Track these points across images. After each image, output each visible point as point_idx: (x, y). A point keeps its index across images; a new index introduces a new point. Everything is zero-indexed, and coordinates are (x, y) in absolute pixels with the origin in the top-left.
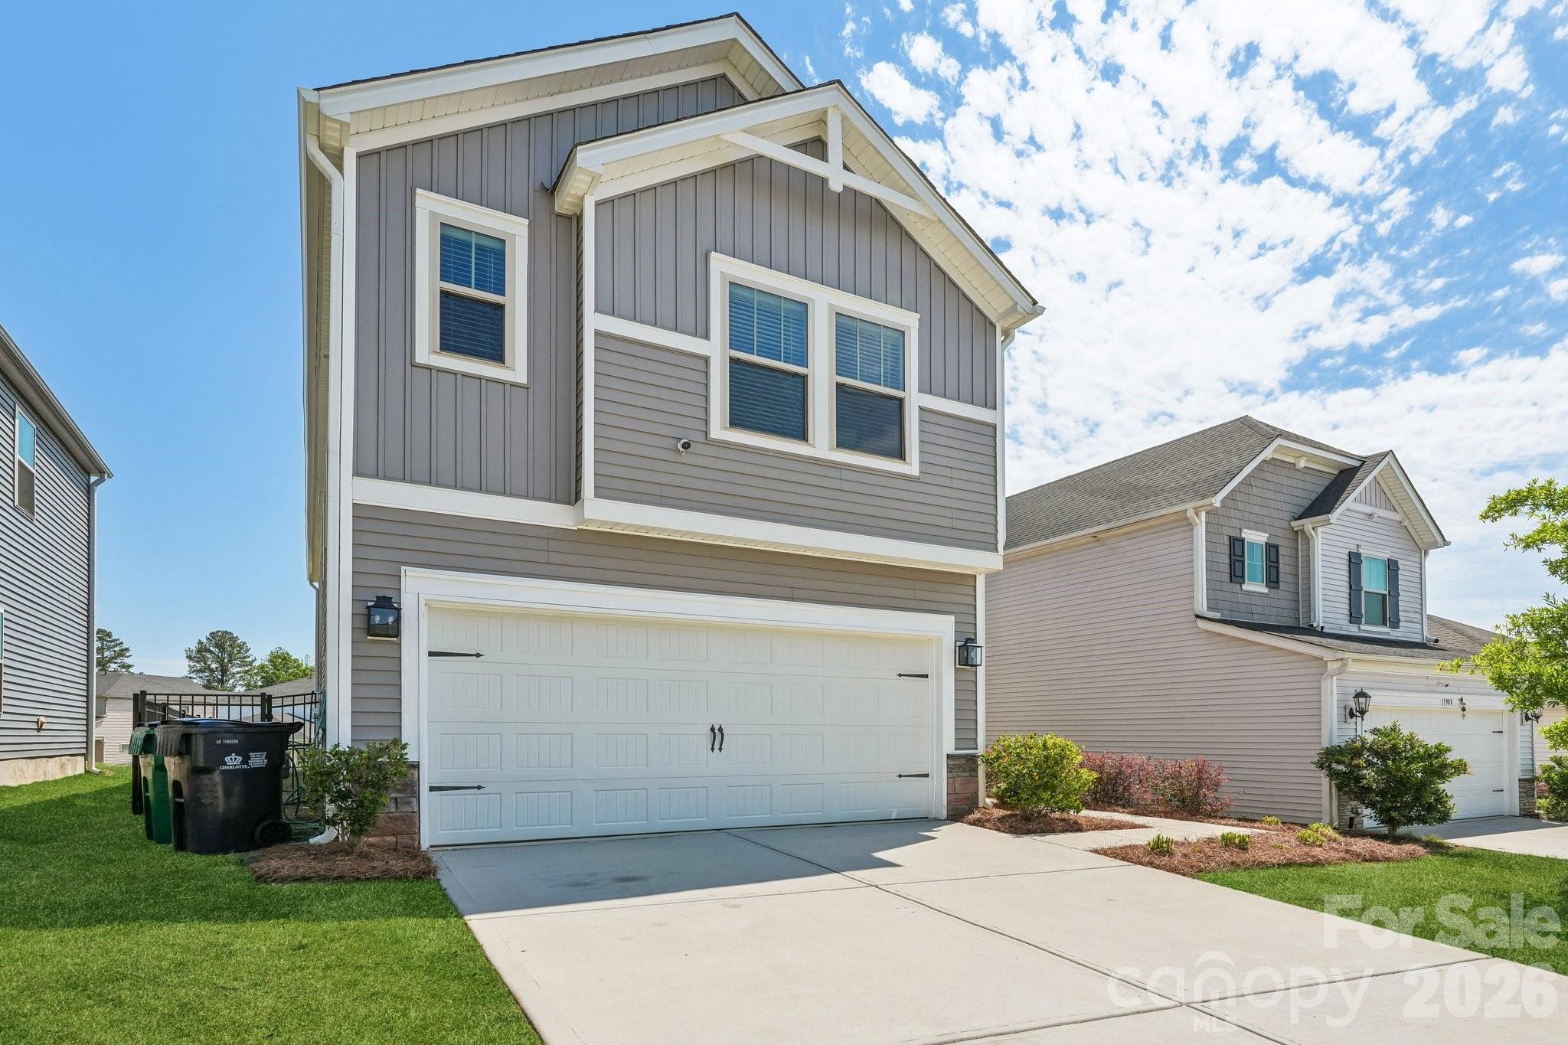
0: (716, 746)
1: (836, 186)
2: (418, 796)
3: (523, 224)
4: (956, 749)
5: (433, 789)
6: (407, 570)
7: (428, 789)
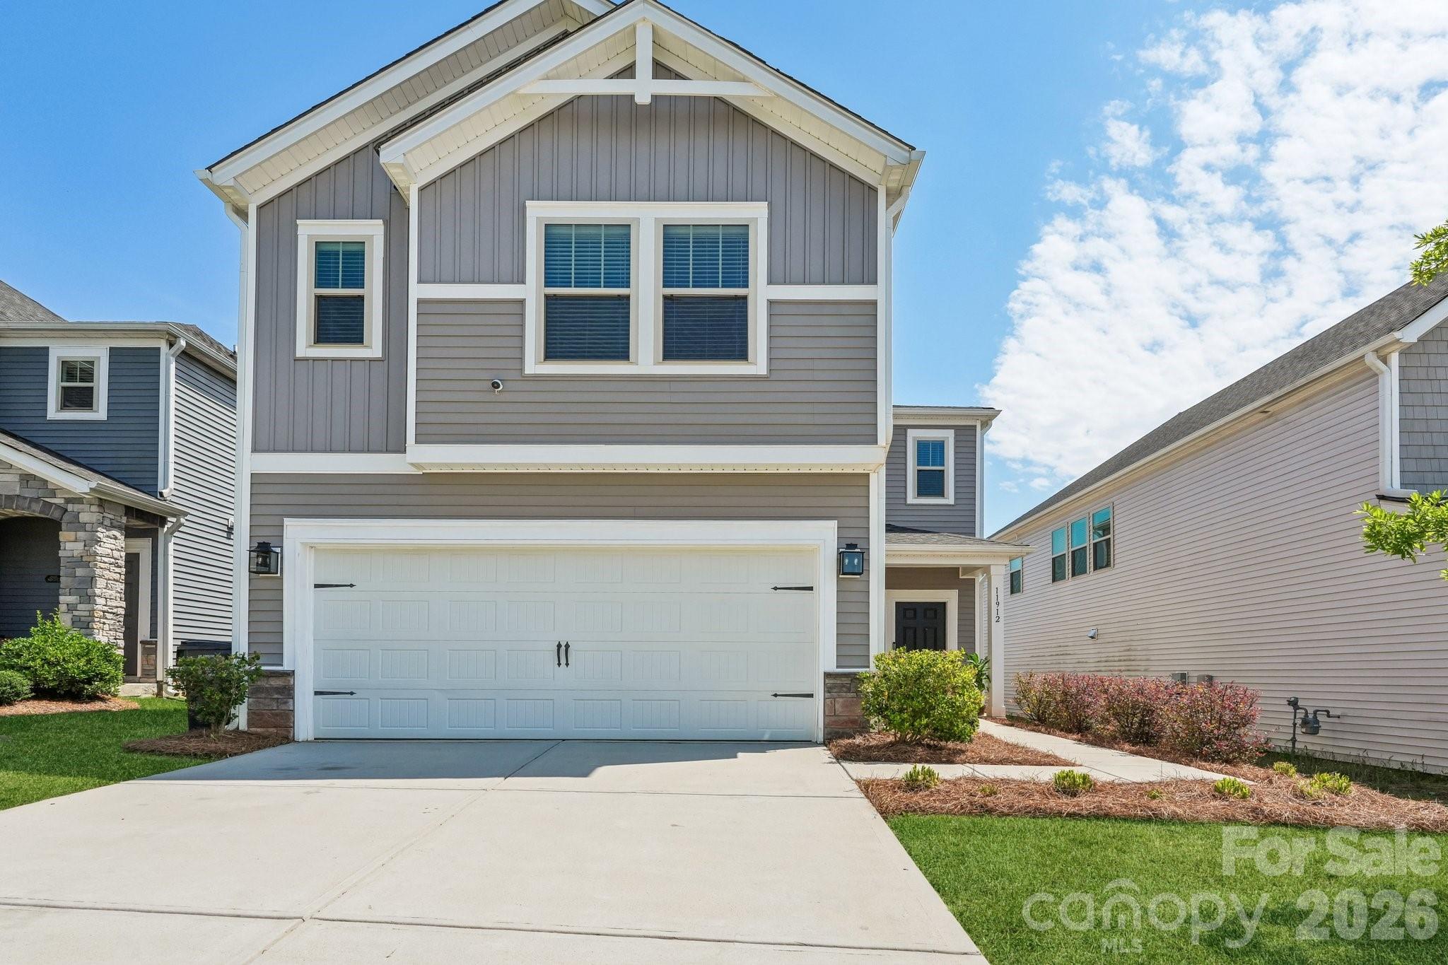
0: (563, 661)
1: (643, 99)
2: (293, 698)
3: (378, 225)
4: (838, 667)
5: (317, 693)
6: (287, 521)
7: (313, 693)
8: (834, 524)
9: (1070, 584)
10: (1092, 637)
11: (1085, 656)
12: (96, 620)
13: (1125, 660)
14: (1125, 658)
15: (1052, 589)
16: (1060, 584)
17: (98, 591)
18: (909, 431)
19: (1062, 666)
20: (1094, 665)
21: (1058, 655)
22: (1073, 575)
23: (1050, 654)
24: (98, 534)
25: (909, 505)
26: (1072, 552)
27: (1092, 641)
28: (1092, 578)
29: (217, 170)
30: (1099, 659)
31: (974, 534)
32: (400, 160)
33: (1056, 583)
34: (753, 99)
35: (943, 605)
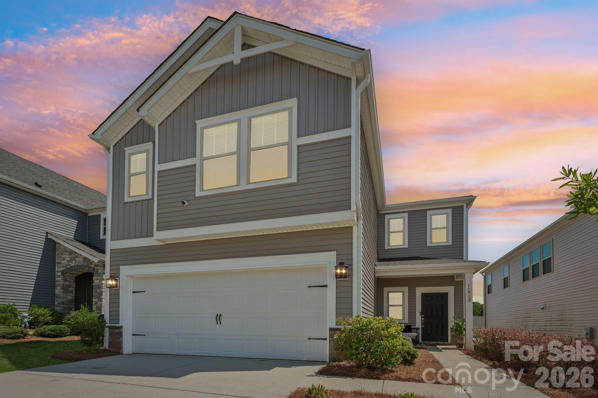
0: (219, 322)
1: (237, 61)
2: (122, 337)
3: (151, 144)
4: (336, 325)
5: (133, 335)
6: (121, 267)
7: (132, 335)
8: (334, 253)
9: (531, 282)
10: (542, 309)
11: (539, 318)
12: (103, 307)
13: (559, 320)
14: (560, 319)
15: (522, 285)
16: (527, 282)
17: (103, 297)
18: (428, 212)
19: (528, 323)
20: (543, 323)
21: (526, 317)
22: (533, 277)
23: (522, 317)
24: (103, 277)
25: (428, 247)
26: (532, 266)
27: (542, 311)
28: (543, 279)
29: (96, 133)
30: (546, 320)
31: (463, 259)
32: (146, 113)
33: (525, 282)
34: (285, 48)
35: (446, 294)
